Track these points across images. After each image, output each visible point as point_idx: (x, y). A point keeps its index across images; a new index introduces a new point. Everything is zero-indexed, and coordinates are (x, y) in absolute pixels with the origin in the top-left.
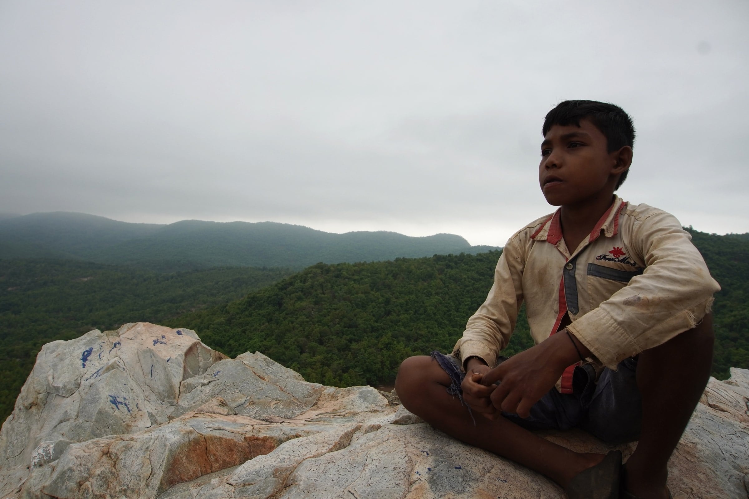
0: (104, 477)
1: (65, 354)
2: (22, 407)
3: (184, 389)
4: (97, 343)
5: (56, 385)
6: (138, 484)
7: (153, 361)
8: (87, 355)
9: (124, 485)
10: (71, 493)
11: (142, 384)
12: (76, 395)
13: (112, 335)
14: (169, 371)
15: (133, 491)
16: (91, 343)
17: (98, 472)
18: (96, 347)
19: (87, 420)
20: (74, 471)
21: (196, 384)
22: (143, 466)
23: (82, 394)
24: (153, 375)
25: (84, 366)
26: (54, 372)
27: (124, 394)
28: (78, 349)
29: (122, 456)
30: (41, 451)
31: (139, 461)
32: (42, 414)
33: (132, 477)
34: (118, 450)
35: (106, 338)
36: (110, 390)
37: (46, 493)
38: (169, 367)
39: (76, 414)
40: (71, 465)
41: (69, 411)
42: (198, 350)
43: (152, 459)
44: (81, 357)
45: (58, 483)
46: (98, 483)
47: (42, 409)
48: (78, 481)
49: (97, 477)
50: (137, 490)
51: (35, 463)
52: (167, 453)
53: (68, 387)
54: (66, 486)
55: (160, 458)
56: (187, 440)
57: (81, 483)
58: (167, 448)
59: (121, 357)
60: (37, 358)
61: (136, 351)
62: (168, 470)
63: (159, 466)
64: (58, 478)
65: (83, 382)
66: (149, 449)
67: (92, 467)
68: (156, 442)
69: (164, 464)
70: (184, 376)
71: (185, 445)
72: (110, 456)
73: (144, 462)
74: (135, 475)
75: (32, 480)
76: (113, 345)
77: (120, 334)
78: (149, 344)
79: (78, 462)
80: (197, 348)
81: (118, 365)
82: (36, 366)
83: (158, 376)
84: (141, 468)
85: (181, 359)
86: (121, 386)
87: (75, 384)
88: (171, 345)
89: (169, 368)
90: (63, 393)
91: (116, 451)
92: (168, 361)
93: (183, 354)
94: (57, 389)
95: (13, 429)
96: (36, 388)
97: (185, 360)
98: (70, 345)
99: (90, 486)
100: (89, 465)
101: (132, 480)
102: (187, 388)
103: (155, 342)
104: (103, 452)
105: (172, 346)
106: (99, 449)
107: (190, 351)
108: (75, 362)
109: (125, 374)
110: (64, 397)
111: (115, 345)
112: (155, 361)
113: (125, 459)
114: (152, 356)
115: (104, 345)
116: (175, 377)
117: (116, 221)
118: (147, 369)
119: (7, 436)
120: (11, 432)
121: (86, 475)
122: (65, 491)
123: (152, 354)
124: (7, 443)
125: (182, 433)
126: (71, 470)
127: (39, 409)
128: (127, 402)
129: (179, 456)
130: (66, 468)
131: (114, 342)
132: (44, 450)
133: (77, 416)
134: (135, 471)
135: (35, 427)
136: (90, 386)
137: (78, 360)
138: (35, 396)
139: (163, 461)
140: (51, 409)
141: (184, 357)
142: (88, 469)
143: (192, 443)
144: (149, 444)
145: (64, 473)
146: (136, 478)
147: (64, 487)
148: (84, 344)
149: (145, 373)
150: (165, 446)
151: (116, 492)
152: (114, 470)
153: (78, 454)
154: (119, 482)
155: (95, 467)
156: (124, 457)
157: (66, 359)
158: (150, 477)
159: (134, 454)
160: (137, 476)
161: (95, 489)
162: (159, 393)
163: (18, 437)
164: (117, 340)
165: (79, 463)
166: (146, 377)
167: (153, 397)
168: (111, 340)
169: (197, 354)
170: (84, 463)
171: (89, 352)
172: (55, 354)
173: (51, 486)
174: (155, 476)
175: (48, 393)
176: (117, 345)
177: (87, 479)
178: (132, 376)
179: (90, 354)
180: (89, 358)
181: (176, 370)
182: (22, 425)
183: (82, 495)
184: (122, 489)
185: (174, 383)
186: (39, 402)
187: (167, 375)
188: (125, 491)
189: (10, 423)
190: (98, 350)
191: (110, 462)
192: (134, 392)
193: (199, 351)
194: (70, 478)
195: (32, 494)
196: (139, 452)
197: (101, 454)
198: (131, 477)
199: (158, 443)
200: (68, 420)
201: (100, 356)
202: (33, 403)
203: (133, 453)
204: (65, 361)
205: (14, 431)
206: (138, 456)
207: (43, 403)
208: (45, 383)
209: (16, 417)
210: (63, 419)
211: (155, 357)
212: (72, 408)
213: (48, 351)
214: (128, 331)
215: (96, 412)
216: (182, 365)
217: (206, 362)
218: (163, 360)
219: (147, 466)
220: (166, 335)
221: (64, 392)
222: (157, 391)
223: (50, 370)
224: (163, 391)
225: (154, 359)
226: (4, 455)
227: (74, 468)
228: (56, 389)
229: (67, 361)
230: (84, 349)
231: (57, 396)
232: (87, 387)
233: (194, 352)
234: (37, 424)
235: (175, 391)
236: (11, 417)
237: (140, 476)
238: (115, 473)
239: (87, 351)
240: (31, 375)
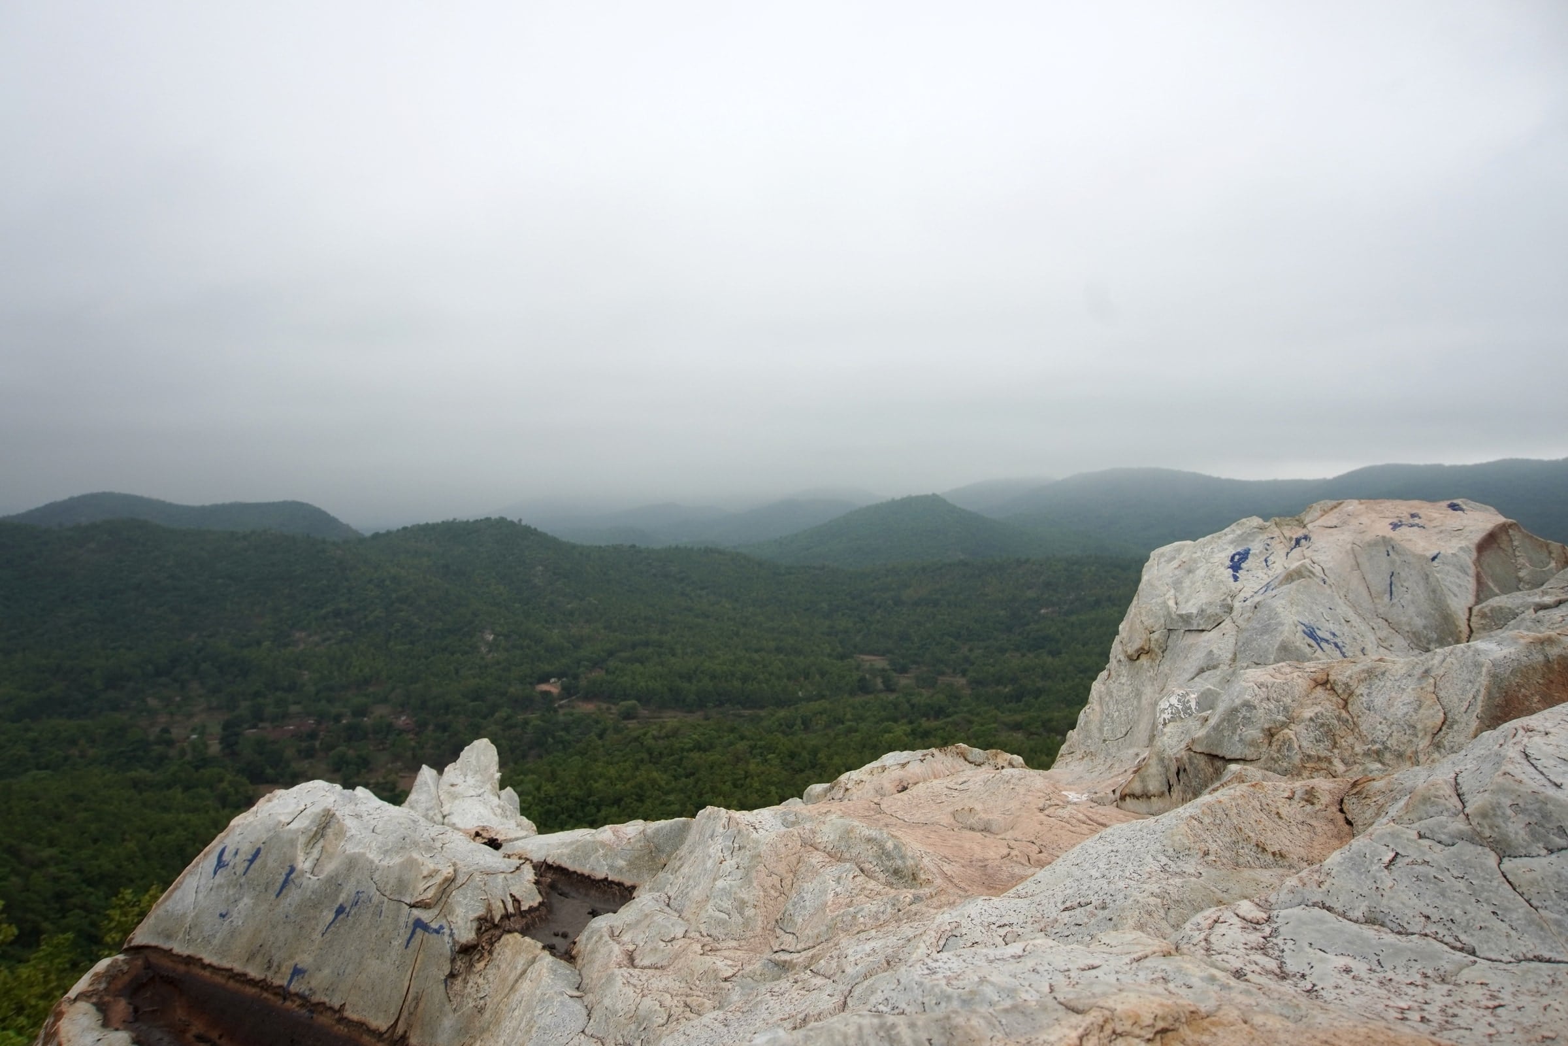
0: (1322, 725)
1: (1195, 561)
2: (1122, 657)
3: (1483, 622)
4: (1257, 540)
5: (1184, 612)
6: (1410, 741)
7: (1393, 563)
8: (1239, 560)
9: (1374, 742)
10: (1252, 749)
11: (1369, 615)
12: (1227, 625)
13: (1287, 525)
14: (1438, 581)
15: (1400, 756)
16: (1245, 540)
17: (1308, 713)
18: (1256, 547)
19: (1256, 661)
20: (1255, 708)
21: (1518, 608)
22: (1420, 706)
23: (1240, 622)
24: (1395, 594)
25: (1236, 579)
26: (1178, 594)
27: (1331, 625)
28: (1220, 551)
29: (1362, 689)
30: (1174, 700)
31: (1409, 696)
32: (1161, 667)
33: (1394, 727)
34: (1351, 677)
35: (1276, 529)
36: (1298, 613)
37: (1199, 750)
38: (1438, 572)
39: (1230, 656)
40: (1247, 697)
41: (1215, 651)
42: (1511, 540)
43: (1442, 694)
44: (1228, 563)
45: (1223, 730)
46: (1312, 735)
47: (1160, 658)
48: (1266, 726)
49: (1307, 723)
50: (1409, 753)
51: (1164, 719)
52: (1484, 680)
53: (1208, 612)
54: (1240, 735)
55: (1464, 691)
56: (1541, 658)
57: (1273, 730)
58: (1484, 670)
59: (1315, 559)
60: (1143, 573)
61: (1349, 547)
62: (1492, 718)
63: (1465, 707)
64: (1223, 720)
65: (1237, 605)
66: (1433, 674)
67: (1295, 705)
68: (1448, 660)
69: (1480, 703)
70: (1478, 596)
71: (1534, 668)
72: (1332, 689)
73: (1422, 699)
74: (1402, 723)
75: (1165, 738)
76: (1293, 542)
77: (1305, 522)
78: (1382, 528)
79: (1262, 693)
80: (1509, 536)
81: (1311, 572)
82: (1141, 586)
83: (1408, 596)
84: (1416, 711)
85: (1468, 559)
86: (1321, 610)
87: (1222, 606)
88: (1437, 530)
89: (1438, 576)
90: (1199, 625)
91: (1344, 680)
92: (1434, 559)
93: (1473, 547)
94: (1186, 619)
95: (1110, 694)
96: (1146, 623)
97: (1478, 562)
98: (1204, 545)
99: (1293, 736)
100: (1288, 700)
101: (1395, 734)
102: (1492, 618)
103: (1395, 526)
104: (1315, 680)
105: (1441, 532)
106: (1306, 675)
107: (1489, 542)
108: (1217, 573)
109: (1329, 591)
110: (1203, 631)
111: (1298, 542)
112: (1398, 562)
113: (1369, 694)
114: (1391, 553)
115: (1273, 543)
116: (1456, 595)
117: (1218, 479)
118: (1379, 582)
119: (1101, 705)
120: (1107, 699)
121: (1281, 718)
122: (1239, 745)
123: (1390, 548)
124: (1102, 715)
125: (1522, 641)
126: (1248, 705)
127: (1153, 660)
128: (1338, 640)
129: (1520, 691)
130: (1238, 702)
131: (1295, 537)
132: (1179, 701)
133: (1234, 660)
134: (1399, 716)
135: (1149, 692)
136: (1256, 607)
137: (1222, 569)
138: (1144, 636)
139: (1474, 697)
140: (1178, 656)
141: (1474, 554)
142: (1286, 709)
143: (1556, 666)
144: (1431, 663)
145: (1235, 711)
146: (1405, 730)
147: (1237, 738)
148: (1232, 542)
149: (1373, 592)
150: (1478, 665)
151: (1357, 755)
152: (1344, 714)
153: (1262, 680)
154: (1361, 738)
155: (1301, 705)
156: (1368, 691)
157: (1198, 568)
158: (1440, 729)
159: (1393, 685)
160: (1406, 727)
161: (1304, 744)
162: (1414, 633)
163: (1120, 706)
164: (1300, 533)
165: (1264, 696)
166: (1377, 601)
167: (1399, 641)
168: (1288, 534)
169: (1510, 550)
170: (1275, 696)
171: (1244, 555)
172: (1175, 563)
173: (1208, 736)
174: (1455, 727)
175: (1169, 630)
176: (1303, 541)
177: (1284, 725)
178: (1343, 598)
179: (1247, 558)
180: (1243, 565)
181: (1457, 581)
182: (1125, 687)
183: (1279, 751)
184: (1369, 749)
185: (1453, 609)
186: (1152, 646)
187: (1434, 591)
188: (1378, 752)
189: (1104, 684)
190: (1261, 552)
191: (1335, 699)
192: (1351, 626)
193: (1516, 543)
194: (1248, 721)
195: (1166, 762)
196: (1404, 681)
197: (1313, 684)
198: (1389, 727)
199: (1455, 661)
200: (1215, 667)
201: (1266, 561)
202: (1142, 648)
203: (1389, 684)
204: (1197, 572)
205: (1111, 696)
206: (1403, 689)
207: (1160, 648)
208: (1161, 613)
209: (1113, 673)
210: (1205, 666)
211: (1397, 553)
212: (1222, 646)
213: (1162, 560)
214: (1322, 516)
215: (1276, 647)
216: (1472, 570)
217: (1538, 569)
218: (1421, 557)
219: (1430, 707)
220: (1421, 513)
221: (1201, 622)
222: (1407, 629)
223: (1168, 591)
224: (1425, 627)
225: (1397, 558)
226: (1098, 735)
227: (1256, 702)
228: (1184, 621)
229: (1201, 572)
230: (1231, 551)
231: (1187, 633)
232: (1248, 609)
233: (1502, 546)
234: (1153, 685)
235: (1457, 627)
236: (1104, 674)
237: (1414, 727)
238: (1348, 720)
239: (1238, 553)
240: (1135, 602)
